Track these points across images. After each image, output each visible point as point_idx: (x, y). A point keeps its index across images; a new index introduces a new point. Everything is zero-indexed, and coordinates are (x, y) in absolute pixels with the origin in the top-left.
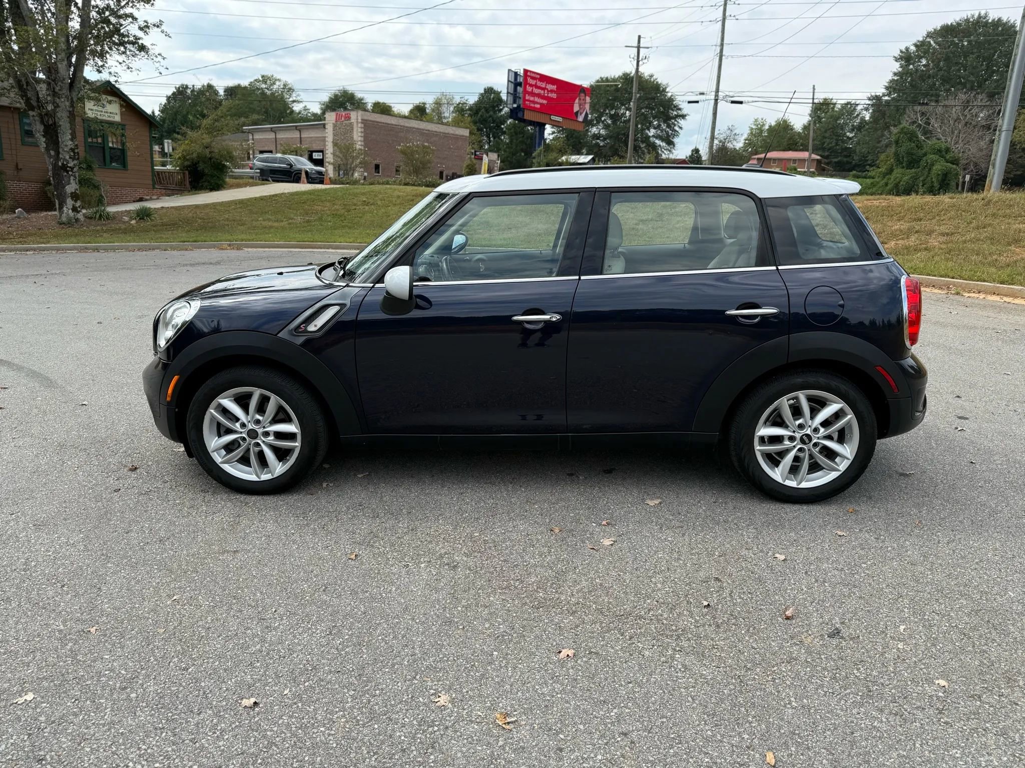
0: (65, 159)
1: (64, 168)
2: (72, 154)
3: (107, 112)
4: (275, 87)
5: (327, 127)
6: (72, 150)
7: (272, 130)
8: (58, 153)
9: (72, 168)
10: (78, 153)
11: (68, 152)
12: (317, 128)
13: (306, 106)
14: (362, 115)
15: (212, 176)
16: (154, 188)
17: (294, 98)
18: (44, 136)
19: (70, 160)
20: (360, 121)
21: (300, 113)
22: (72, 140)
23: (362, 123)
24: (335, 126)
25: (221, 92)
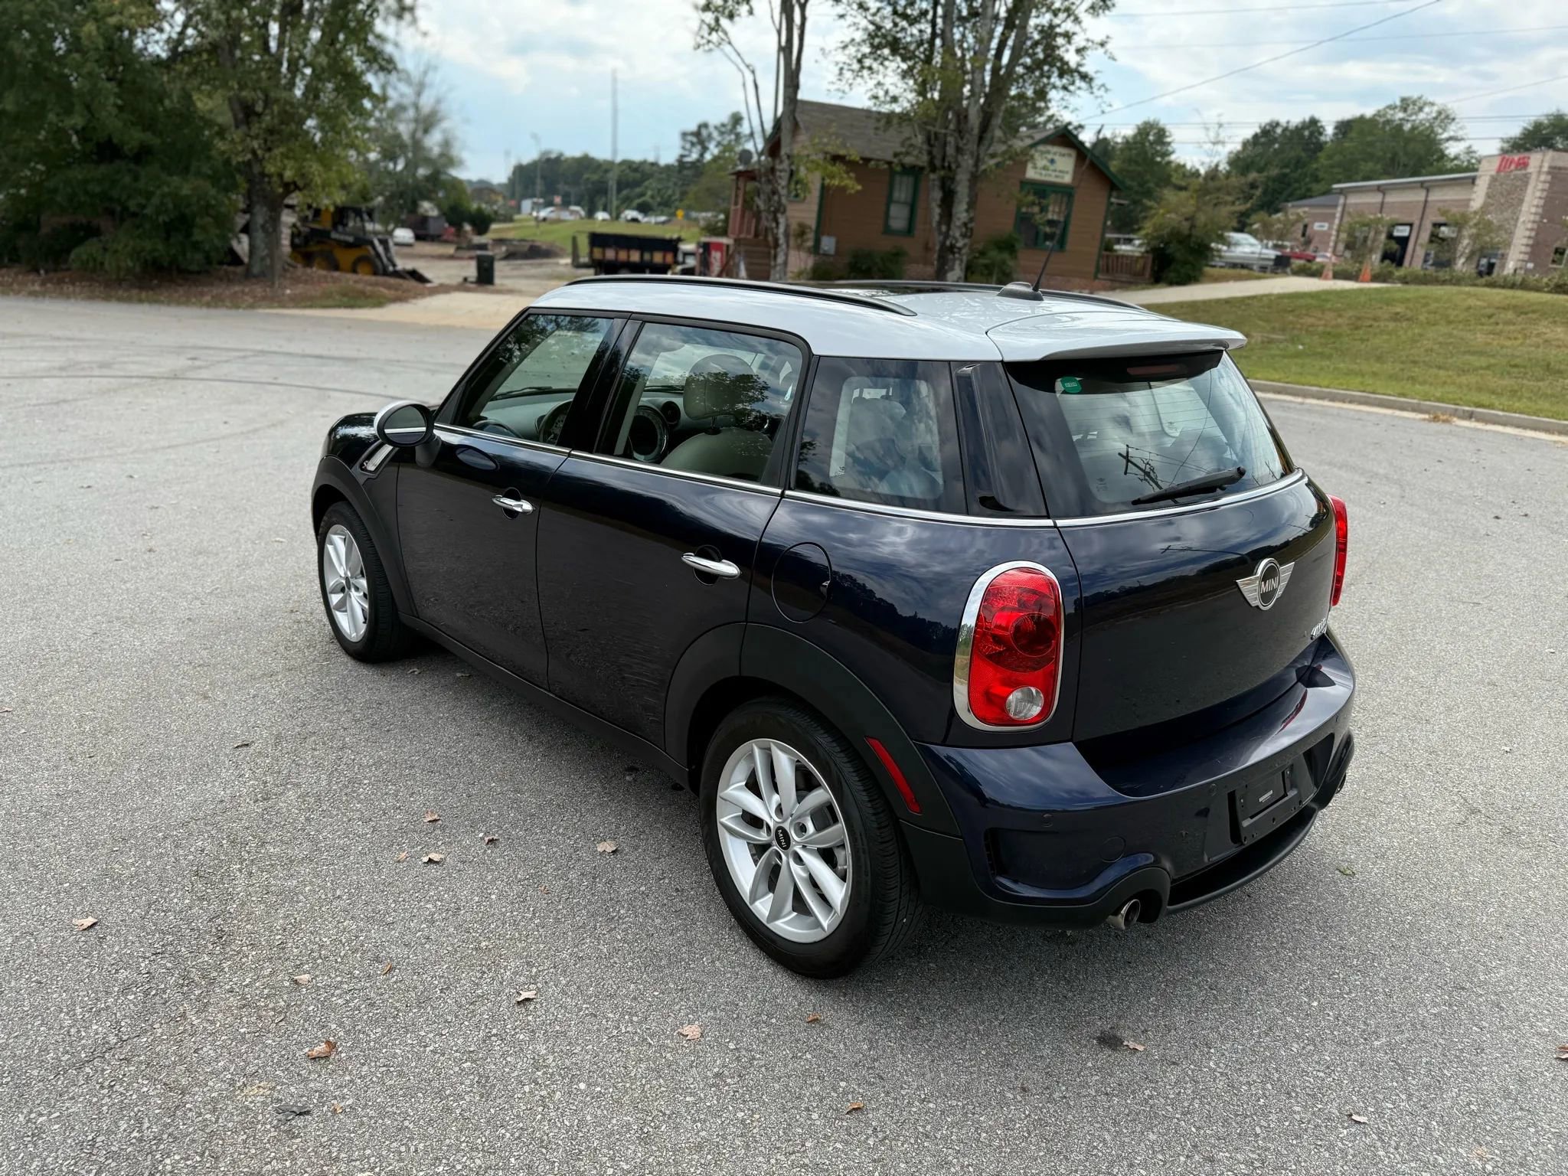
0: (954, 238)
1: (952, 249)
2: (964, 230)
3: (1055, 171)
4: (1422, 116)
5: (1478, 182)
6: (965, 224)
7: (1379, 189)
8: (949, 229)
9: (960, 249)
10: (972, 229)
11: (959, 227)
12: (1461, 185)
13: (1470, 147)
14: (1553, 159)
15: (1185, 263)
16: (1096, 277)
17: (1452, 134)
18: (940, 206)
19: (960, 239)
20: (1545, 169)
21: (1456, 158)
22: (967, 211)
23: (1548, 173)
24: (1494, 179)
25: (1330, 130)
